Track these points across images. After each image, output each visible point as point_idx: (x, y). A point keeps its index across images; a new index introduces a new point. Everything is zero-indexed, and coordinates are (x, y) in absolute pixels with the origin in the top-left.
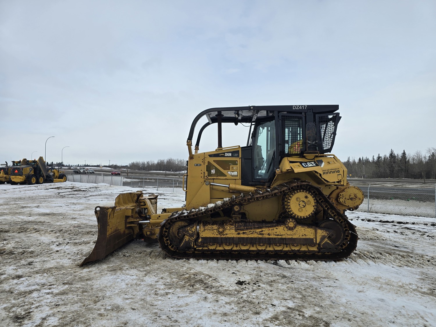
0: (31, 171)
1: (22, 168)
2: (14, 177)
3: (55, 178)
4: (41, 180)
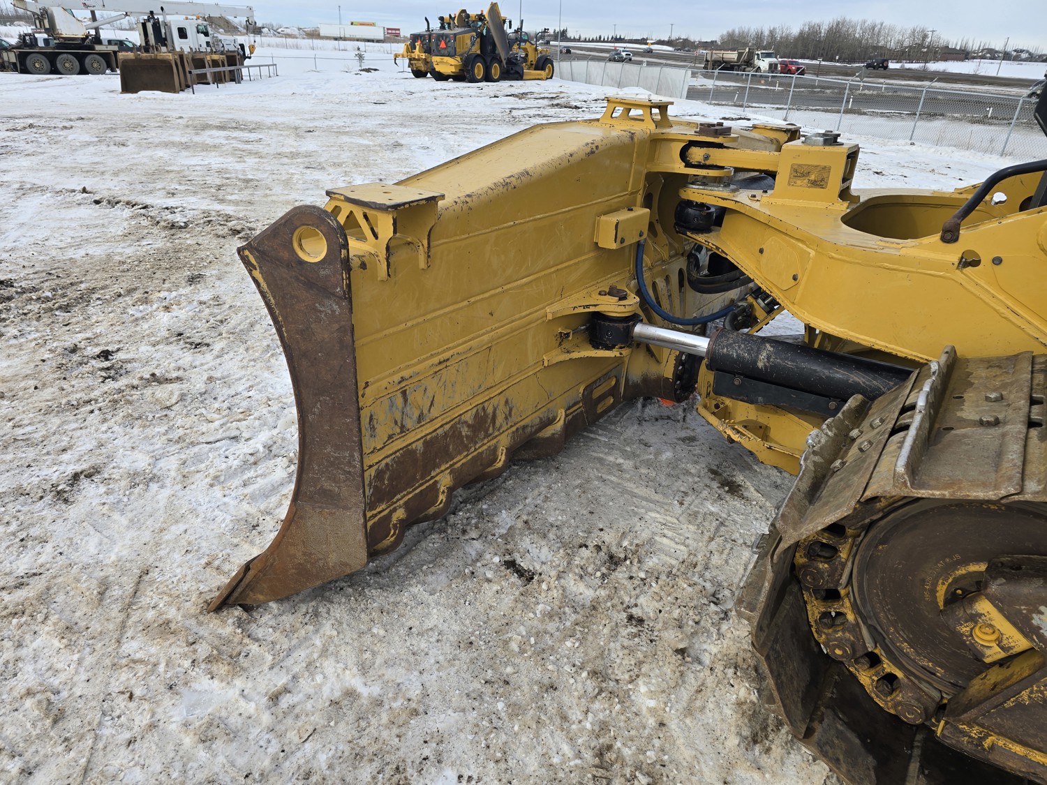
0: (472, 45)
1: (455, 36)
2: (438, 59)
3: (529, 69)
4: (496, 70)
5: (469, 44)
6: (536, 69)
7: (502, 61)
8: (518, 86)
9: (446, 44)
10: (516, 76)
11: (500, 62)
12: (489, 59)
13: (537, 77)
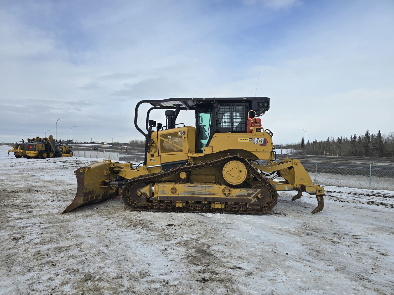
0: (42, 147)
1: (36, 144)
2: (29, 152)
3: (63, 154)
4: (51, 154)
5: (41, 146)
6: (66, 153)
7: (54, 152)
8: (61, 159)
9: (32, 147)
10: (59, 156)
11: (53, 152)
12: (49, 152)
13: (67, 156)
